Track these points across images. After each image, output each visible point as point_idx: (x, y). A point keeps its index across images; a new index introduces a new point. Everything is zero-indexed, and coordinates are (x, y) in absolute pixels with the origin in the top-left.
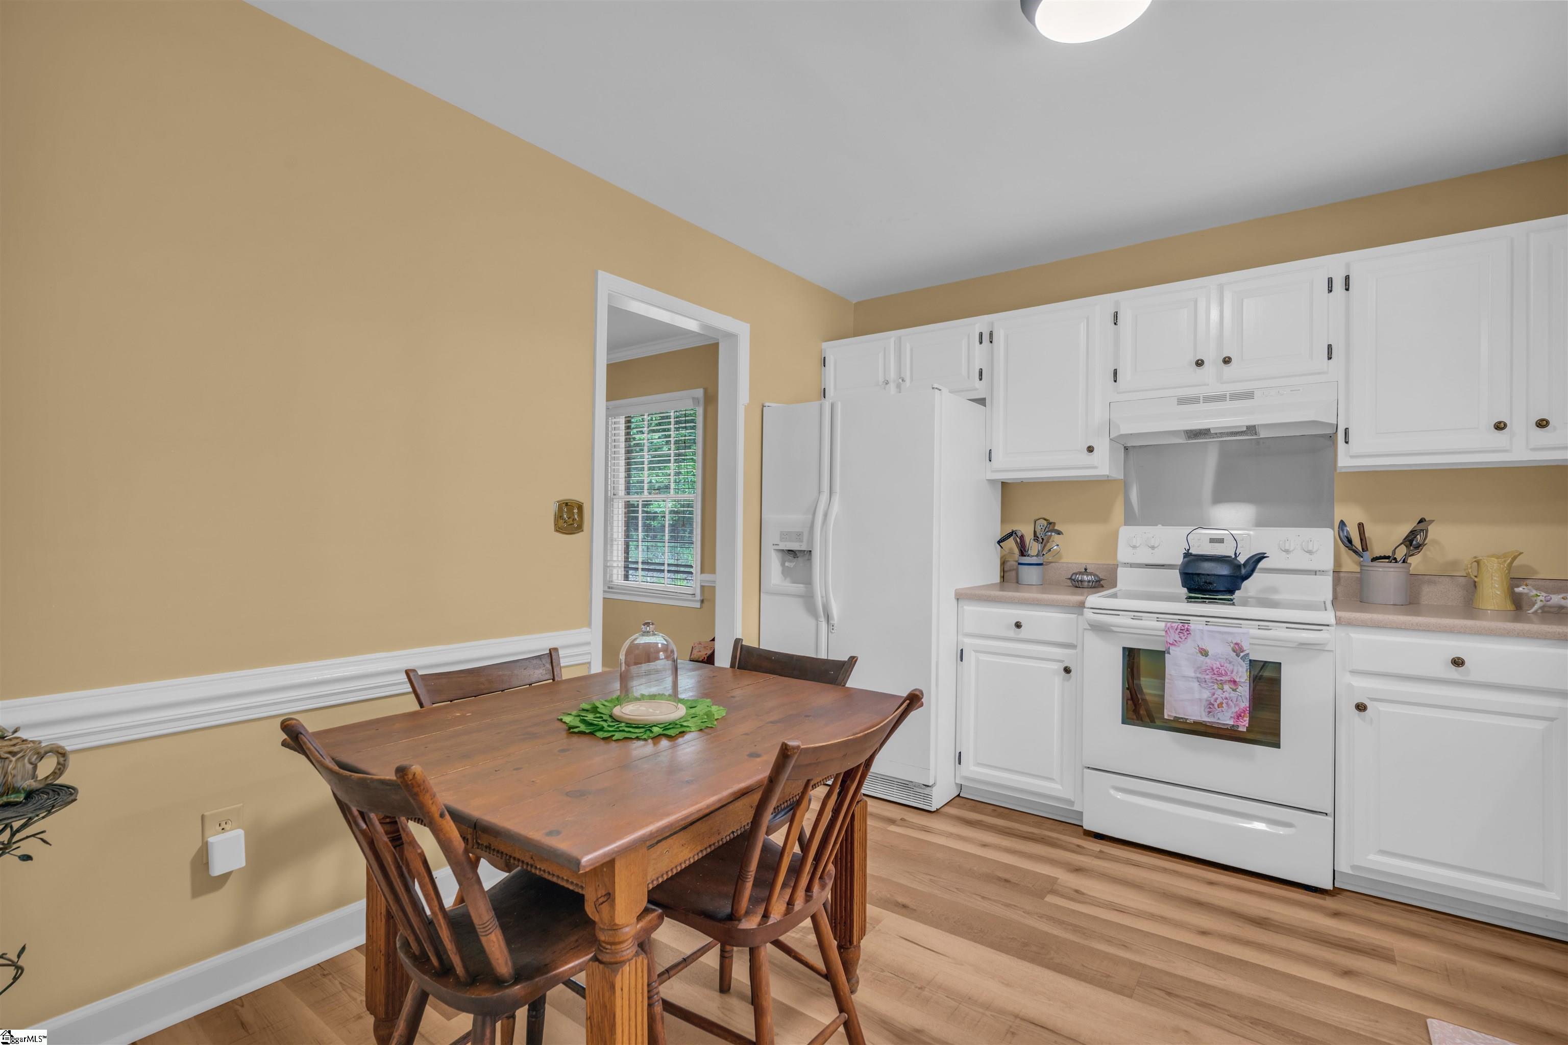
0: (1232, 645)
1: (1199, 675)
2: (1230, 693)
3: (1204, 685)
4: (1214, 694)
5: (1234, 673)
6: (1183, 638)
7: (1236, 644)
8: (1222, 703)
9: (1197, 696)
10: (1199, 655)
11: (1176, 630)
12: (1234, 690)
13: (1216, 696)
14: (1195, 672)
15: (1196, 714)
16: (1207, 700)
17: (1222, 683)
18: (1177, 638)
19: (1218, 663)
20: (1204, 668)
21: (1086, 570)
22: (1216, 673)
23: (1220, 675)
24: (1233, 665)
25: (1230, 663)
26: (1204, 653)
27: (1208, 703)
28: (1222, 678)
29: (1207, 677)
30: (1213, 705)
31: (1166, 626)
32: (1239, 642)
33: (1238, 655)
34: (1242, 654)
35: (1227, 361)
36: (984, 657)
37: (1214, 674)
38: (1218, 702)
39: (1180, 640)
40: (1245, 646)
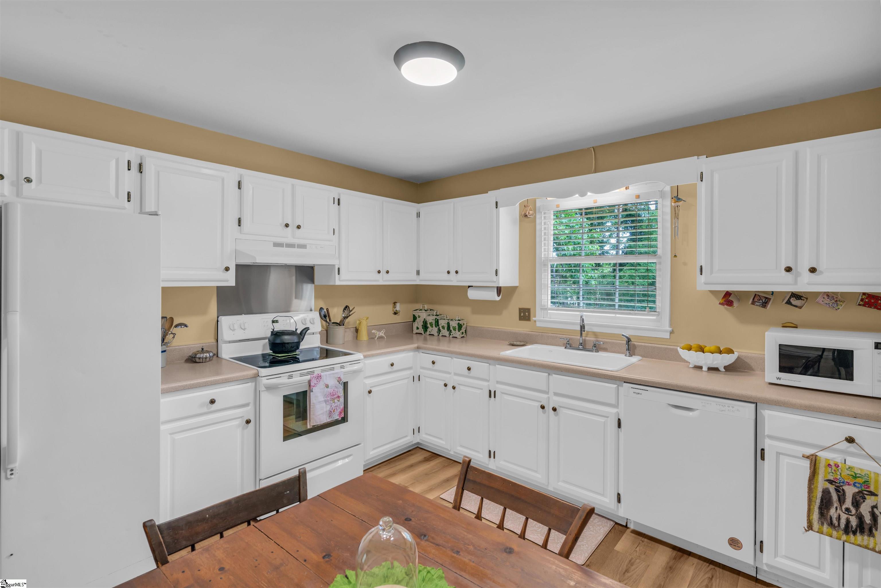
0: (337, 379)
1: (326, 399)
2: (337, 403)
3: (327, 403)
4: (331, 406)
5: (338, 392)
6: (318, 381)
7: (339, 378)
8: (334, 409)
9: (325, 410)
10: (326, 388)
11: (315, 378)
12: (339, 401)
13: (332, 407)
14: (324, 398)
15: (325, 419)
16: (329, 410)
17: (334, 399)
18: (316, 382)
19: (332, 389)
20: (327, 394)
21: (202, 349)
22: (332, 395)
23: (334, 395)
24: (338, 388)
25: (337, 387)
26: (327, 386)
27: (329, 411)
28: (334, 397)
29: (329, 398)
30: (331, 412)
31: (311, 377)
32: (340, 376)
33: (339, 383)
34: (341, 382)
35: (299, 227)
36: (178, 437)
37: (331, 396)
38: (333, 409)
39: (317, 383)
40: (342, 377)
